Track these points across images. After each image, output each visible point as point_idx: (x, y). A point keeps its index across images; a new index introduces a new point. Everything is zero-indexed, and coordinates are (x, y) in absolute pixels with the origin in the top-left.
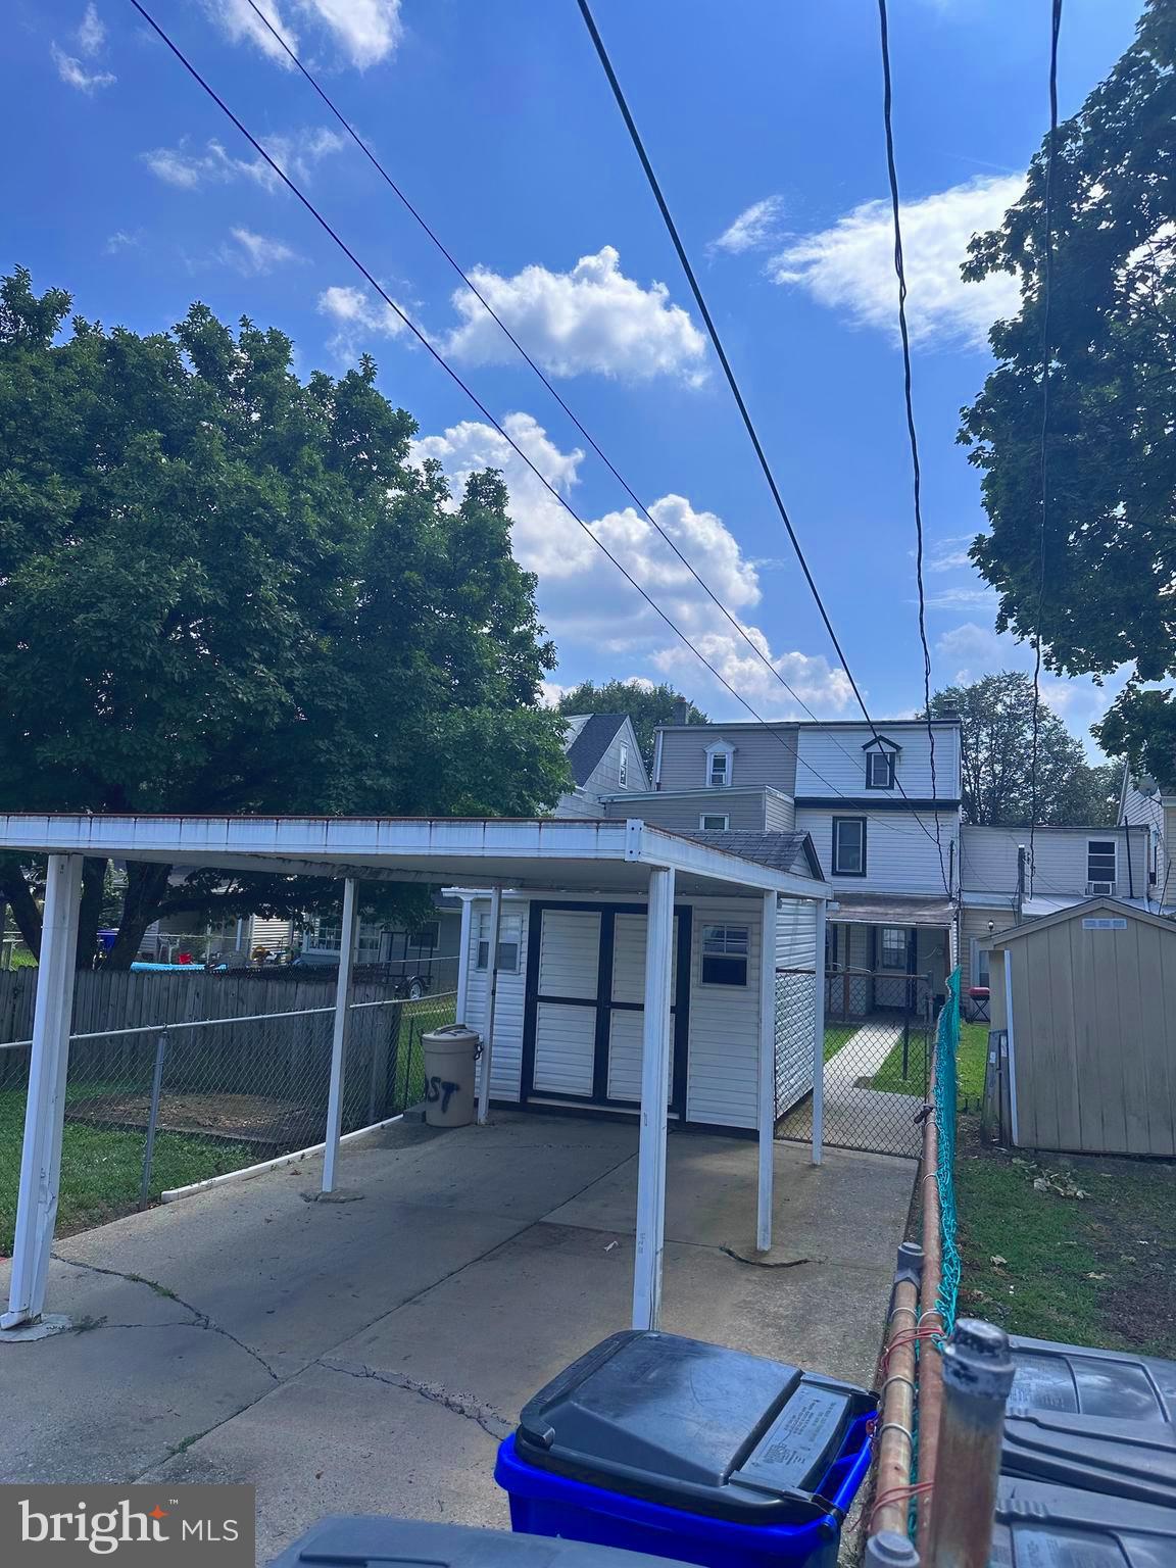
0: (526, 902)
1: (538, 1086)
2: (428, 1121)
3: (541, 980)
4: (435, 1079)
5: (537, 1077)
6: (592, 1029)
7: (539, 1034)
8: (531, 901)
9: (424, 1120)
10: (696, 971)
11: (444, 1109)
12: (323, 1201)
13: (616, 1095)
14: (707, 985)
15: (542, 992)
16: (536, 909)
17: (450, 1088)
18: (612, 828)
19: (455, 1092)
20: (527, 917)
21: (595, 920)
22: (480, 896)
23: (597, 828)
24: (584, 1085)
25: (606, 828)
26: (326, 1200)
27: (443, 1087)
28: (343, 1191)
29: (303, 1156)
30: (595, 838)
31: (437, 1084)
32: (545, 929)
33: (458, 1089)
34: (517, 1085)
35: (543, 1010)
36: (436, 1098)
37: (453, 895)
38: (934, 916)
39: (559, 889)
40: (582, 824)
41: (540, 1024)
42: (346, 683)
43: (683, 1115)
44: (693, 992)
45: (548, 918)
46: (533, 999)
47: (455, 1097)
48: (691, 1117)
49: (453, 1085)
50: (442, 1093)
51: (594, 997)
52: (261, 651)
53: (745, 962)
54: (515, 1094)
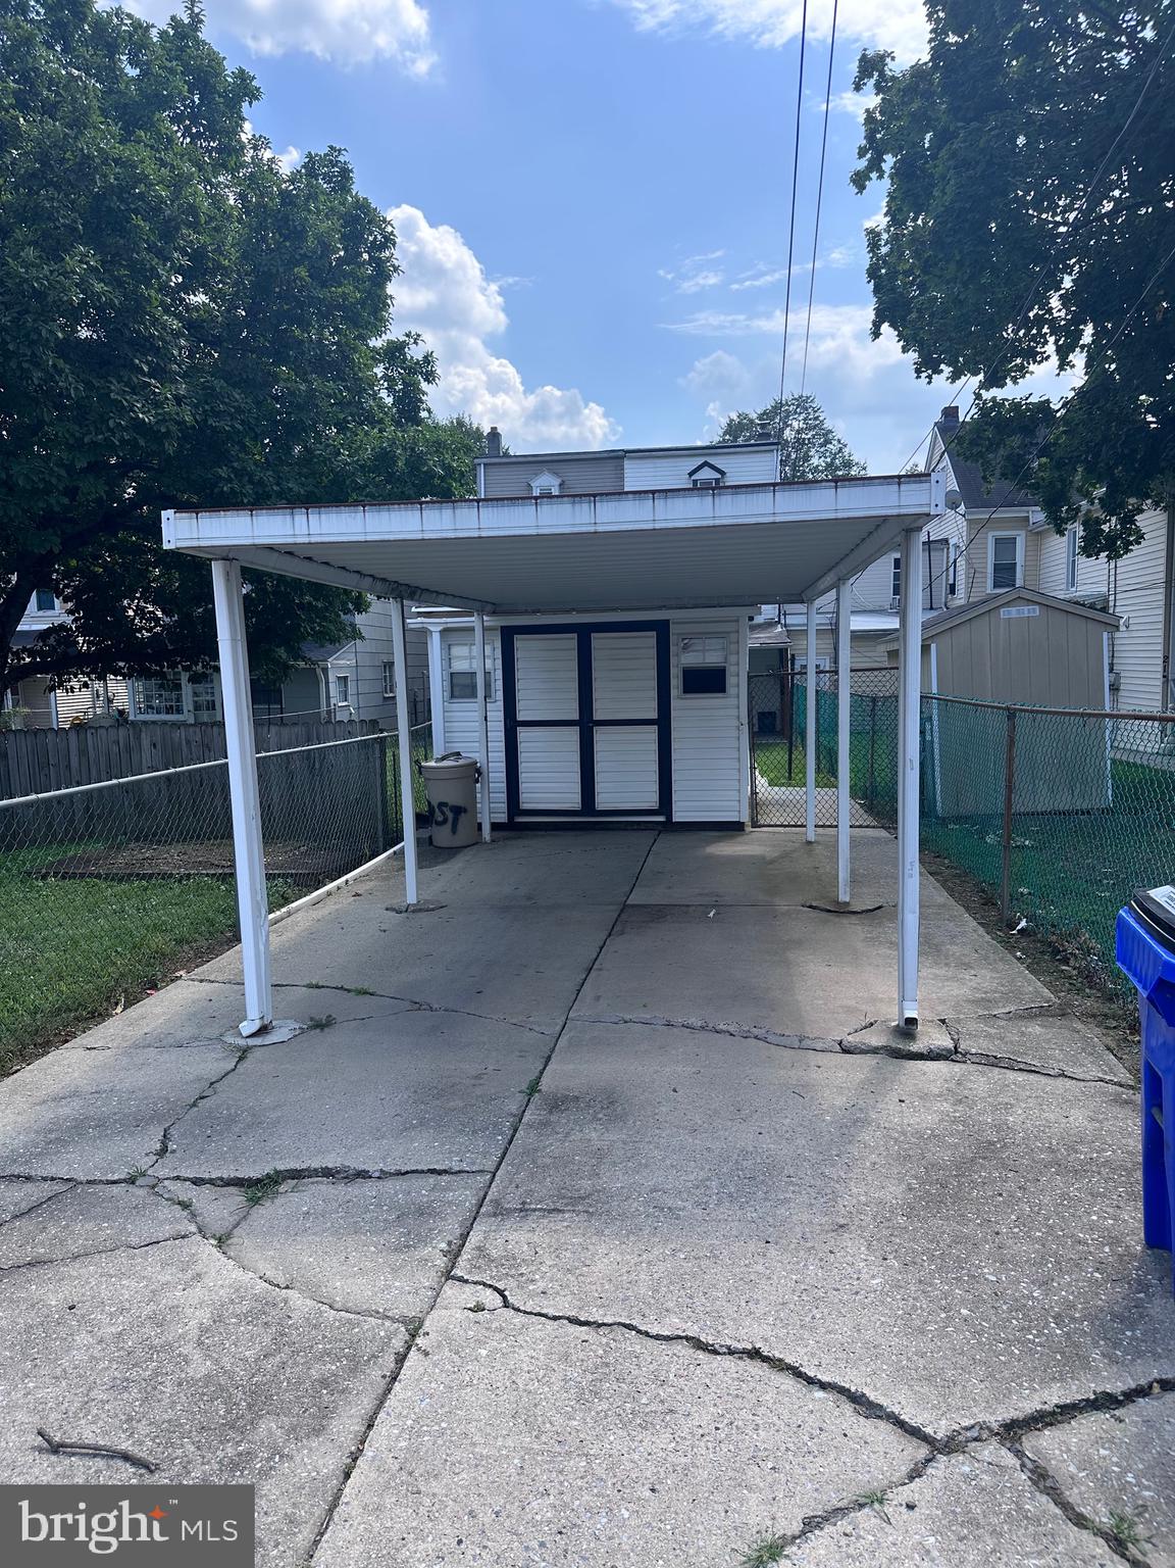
0: (496, 630)
1: (525, 805)
2: (435, 844)
3: (519, 706)
4: (441, 805)
5: (523, 797)
6: (576, 747)
7: (522, 757)
8: (502, 627)
9: (431, 843)
10: (676, 683)
11: (454, 831)
12: (413, 911)
13: (602, 805)
14: (688, 696)
15: (521, 717)
16: (508, 635)
17: (458, 811)
18: (915, 482)
19: (463, 814)
20: (498, 644)
21: (571, 641)
22: (449, 625)
23: (899, 484)
24: (572, 799)
25: (908, 483)
26: (417, 909)
27: (451, 811)
28: (426, 901)
29: (347, 881)
30: (897, 494)
31: (445, 809)
32: (518, 654)
33: (465, 811)
34: (504, 806)
35: (523, 734)
36: (445, 821)
37: (420, 626)
38: (769, 638)
39: (534, 612)
40: (882, 480)
41: (521, 747)
42: (237, 401)
43: (669, 815)
44: (674, 703)
45: (521, 644)
46: (512, 725)
47: (463, 818)
48: (677, 817)
49: (460, 808)
50: (450, 815)
51: (576, 716)
52: (148, 363)
53: (725, 670)
54: (503, 815)
